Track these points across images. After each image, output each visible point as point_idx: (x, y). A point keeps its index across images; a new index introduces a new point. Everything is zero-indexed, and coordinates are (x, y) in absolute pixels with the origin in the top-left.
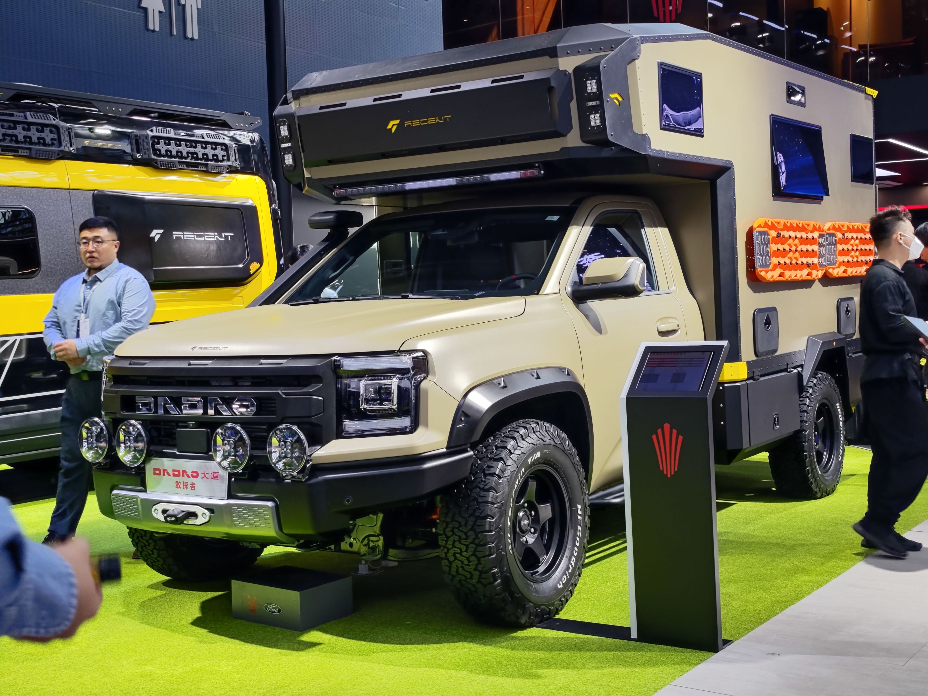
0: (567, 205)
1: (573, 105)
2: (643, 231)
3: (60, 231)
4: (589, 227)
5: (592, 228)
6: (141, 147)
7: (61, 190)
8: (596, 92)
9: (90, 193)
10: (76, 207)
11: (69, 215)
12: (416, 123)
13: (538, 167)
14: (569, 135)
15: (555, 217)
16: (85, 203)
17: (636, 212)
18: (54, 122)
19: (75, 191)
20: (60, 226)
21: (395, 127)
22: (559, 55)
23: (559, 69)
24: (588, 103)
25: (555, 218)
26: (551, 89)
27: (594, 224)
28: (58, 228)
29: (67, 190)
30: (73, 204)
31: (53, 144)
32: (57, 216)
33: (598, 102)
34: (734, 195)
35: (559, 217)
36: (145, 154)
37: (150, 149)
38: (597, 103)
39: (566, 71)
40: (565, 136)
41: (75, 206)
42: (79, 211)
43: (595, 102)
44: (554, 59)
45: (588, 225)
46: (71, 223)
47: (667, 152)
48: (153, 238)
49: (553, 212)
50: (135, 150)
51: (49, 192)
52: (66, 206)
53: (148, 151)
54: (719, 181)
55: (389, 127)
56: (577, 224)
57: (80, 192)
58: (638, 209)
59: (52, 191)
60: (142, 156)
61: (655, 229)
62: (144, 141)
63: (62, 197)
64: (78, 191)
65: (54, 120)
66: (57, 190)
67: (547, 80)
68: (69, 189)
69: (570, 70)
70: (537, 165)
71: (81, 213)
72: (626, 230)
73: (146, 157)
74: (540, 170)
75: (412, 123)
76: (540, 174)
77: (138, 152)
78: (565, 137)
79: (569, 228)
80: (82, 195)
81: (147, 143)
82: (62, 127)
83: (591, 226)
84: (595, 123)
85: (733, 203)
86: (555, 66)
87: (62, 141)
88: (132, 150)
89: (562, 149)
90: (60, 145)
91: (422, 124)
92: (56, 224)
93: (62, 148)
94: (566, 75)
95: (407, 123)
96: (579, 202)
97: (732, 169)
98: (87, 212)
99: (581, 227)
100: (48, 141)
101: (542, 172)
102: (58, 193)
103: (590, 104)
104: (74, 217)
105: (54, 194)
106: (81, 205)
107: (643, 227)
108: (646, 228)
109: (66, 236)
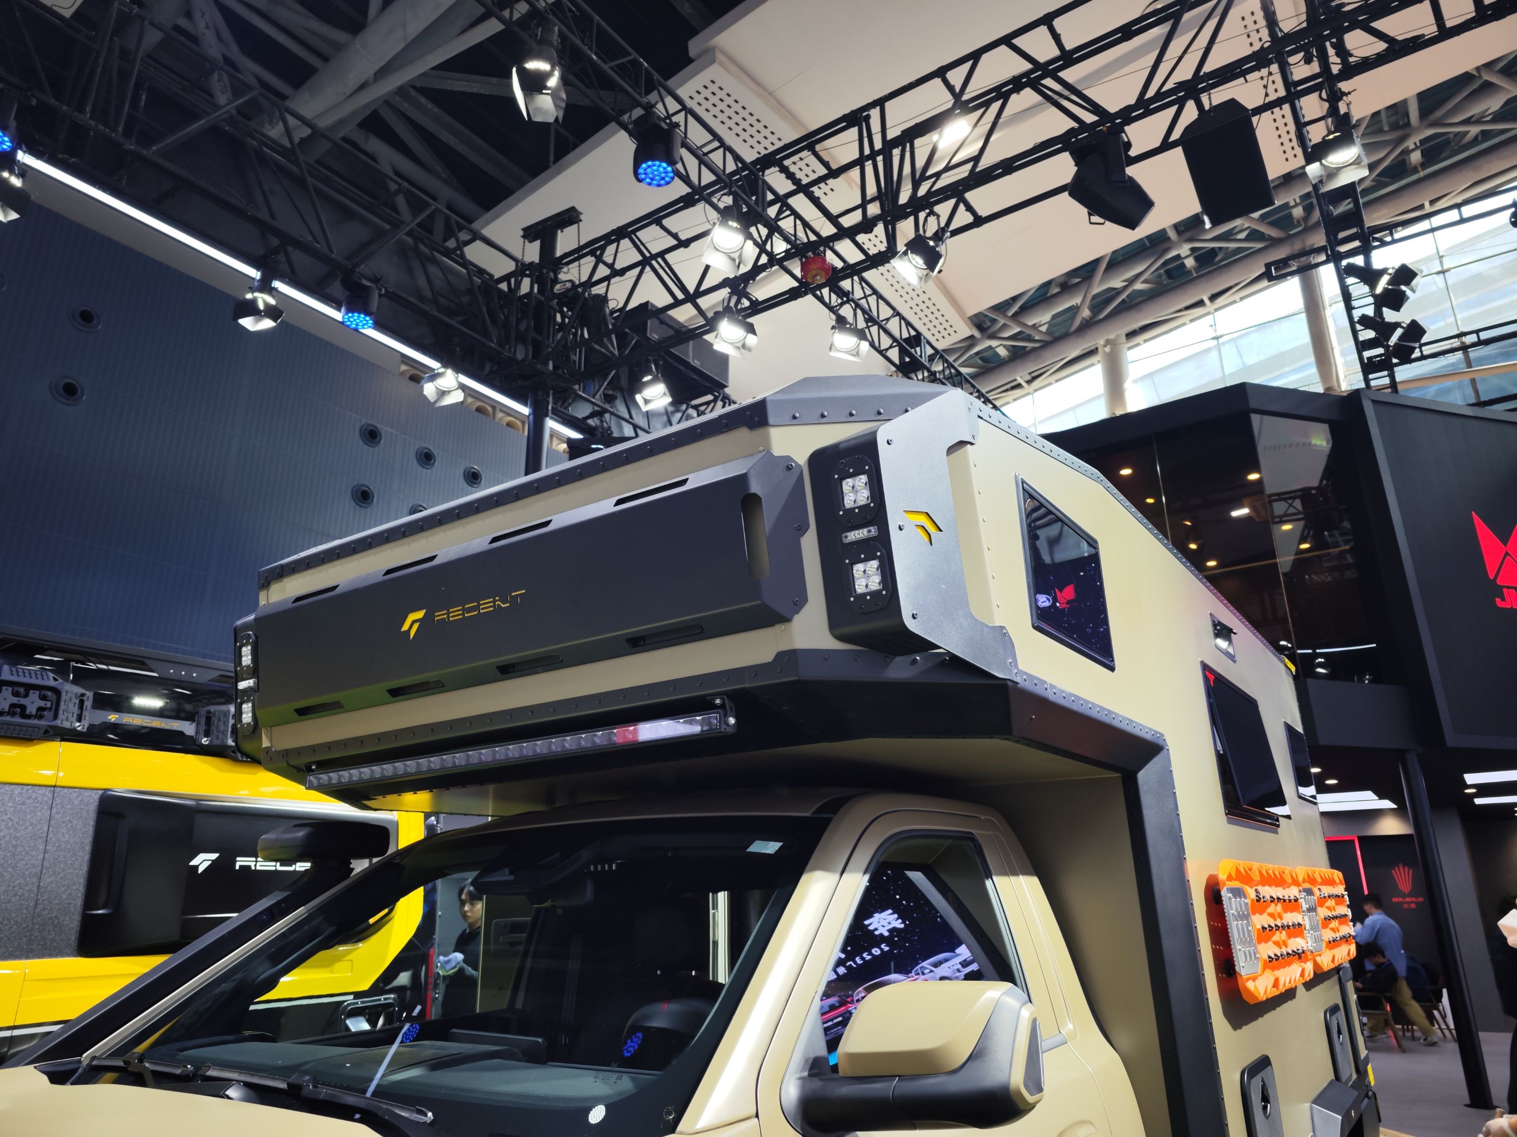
0: (807, 814)
1: (810, 544)
2: (988, 883)
3: (14, 855)
4: (861, 874)
5: (867, 877)
6: (213, 728)
7: (37, 788)
8: (869, 504)
9: (97, 793)
10: (60, 815)
11: (42, 828)
12: (456, 613)
13: (722, 706)
14: (796, 618)
15: (772, 843)
16: (81, 809)
17: (971, 838)
18: (52, 683)
19: (66, 790)
20: (15, 846)
21: (416, 626)
22: (771, 420)
23: (769, 453)
24: (848, 534)
25: (771, 847)
26: (751, 502)
27: (872, 868)
28: (10, 849)
29: (49, 788)
30: (54, 810)
31: (40, 717)
32: (16, 829)
33: (874, 531)
34: (1177, 809)
35: (781, 844)
36: (218, 738)
37: (227, 731)
38: (869, 531)
39: (789, 458)
40: (786, 620)
41: (58, 813)
42: (64, 822)
43: (865, 530)
44: (759, 432)
45: (855, 871)
46: (40, 841)
47: (1052, 686)
48: (197, 867)
49: (767, 831)
50: (202, 731)
51: (12, 791)
52: (39, 813)
53: (223, 734)
54: (1142, 776)
55: (405, 627)
56: (825, 868)
57: (75, 792)
58: (973, 831)
59: (18, 790)
60: (211, 741)
61: (1013, 879)
62: (219, 720)
63: (36, 798)
64: (71, 790)
65: (55, 680)
66: (29, 787)
67: (742, 480)
68: (55, 786)
69: (801, 458)
70: (718, 701)
71: (66, 826)
72: (946, 878)
73: (217, 742)
74: (726, 716)
75: (448, 613)
76: (724, 726)
77: (207, 735)
78: (787, 624)
79: (805, 878)
80: (78, 796)
81: (225, 722)
82: (67, 692)
83: (865, 873)
84: (867, 586)
85: (1176, 824)
86: (761, 448)
87: (61, 712)
88: (197, 732)
89: (780, 655)
90: (56, 717)
91: (466, 615)
92: (9, 842)
93: (58, 723)
94: (789, 468)
95: (440, 615)
96: (834, 807)
97: (1165, 751)
98: (80, 823)
99: (837, 876)
100: (32, 709)
101: (732, 721)
102: (30, 792)
103: (854, 536)
104: (50, 832)
105: (21, 794)
106: (70, 812)
107: (989, 875)
108: (994, 878)
109: (24, 862)
